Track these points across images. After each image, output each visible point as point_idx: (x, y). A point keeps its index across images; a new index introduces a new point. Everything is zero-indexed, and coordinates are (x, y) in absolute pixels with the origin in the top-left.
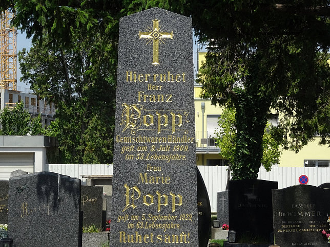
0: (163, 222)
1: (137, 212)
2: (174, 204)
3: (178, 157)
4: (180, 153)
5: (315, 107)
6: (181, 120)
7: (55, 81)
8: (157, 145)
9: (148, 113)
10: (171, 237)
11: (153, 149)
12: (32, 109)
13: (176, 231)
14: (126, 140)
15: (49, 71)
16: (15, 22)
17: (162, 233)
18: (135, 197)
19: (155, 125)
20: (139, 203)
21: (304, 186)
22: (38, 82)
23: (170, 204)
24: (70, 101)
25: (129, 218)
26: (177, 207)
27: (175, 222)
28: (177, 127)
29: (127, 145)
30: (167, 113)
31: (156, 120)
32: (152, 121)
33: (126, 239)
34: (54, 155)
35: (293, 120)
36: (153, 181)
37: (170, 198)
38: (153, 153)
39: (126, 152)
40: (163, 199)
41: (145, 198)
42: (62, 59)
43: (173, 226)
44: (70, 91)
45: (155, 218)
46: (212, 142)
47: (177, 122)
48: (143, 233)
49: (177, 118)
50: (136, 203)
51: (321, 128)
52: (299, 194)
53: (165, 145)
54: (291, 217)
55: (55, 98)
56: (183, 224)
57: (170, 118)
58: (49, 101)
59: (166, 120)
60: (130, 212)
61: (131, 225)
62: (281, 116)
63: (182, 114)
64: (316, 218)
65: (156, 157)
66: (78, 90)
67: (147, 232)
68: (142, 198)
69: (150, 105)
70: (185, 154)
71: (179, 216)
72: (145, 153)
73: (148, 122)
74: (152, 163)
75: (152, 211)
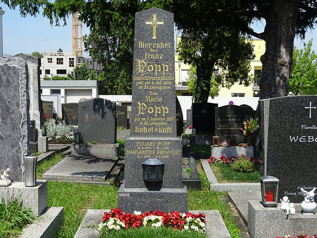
0: (158, 121)
1: (145, 116)
2: (164, 112)
3: (166, 87)
4: (167, 85)
5: (238, 65)
6: (168, 68)
7: (102, 52)
8: (155, 81)
9: (150, 64)
10: (162, 129)
11: (153, 83)
12: (90, 67)
13: (165, 126)
14: (139, 78)
15: (99, 46)
16: (80, 18)
17: (158, 127)
18: (143, 109)
19: (154, 70)
20: (146, 111)
21: (231, 105)
22: (93, 52)
23: (162, 112)
24: (110, 62)
25: (141, 119)
26: (165, 113)
27: (164, 121)
28: (165, 72)
29: (139, 81)
30: (160, 64)
31: (155, 68)
32: (152, 68)
33: (139, 131)
34: (102, 90)
35: (226, 72)
36: (152, 100)
37: (162, 109)
38: (153, 85)
39: (139, 85)
40: (158, 109)
41: (149, 109)
42: (106, 40)
43: (163, 123)
44: (110, 57)
45: (154, 120)
46: (184, 84)
47: (165, 69)
48: (148, 127)
49: (166, 67)
50: (144, 111)
51: (241, 76)
52: (229, 110)
53: (159, 81)
54: (225, 121)
55: (102, 61)
56: (169, 122)
57: (162, 66)
58: (99, 62)
59: (160, 68)
60: (141, 116)
61: (141, 123)
62: (220, 70)
63: (168, 64)
64: (237, 122)
65: (154, 88)
66: (114, 56)
67: (150, 127)
68: (147, 109)
69: (151, 60)
70: (169, 86)
71: (166, 118)
72: (149, 85)
73: (151, 69)
74: (152, 90)
75: (152, 115)
